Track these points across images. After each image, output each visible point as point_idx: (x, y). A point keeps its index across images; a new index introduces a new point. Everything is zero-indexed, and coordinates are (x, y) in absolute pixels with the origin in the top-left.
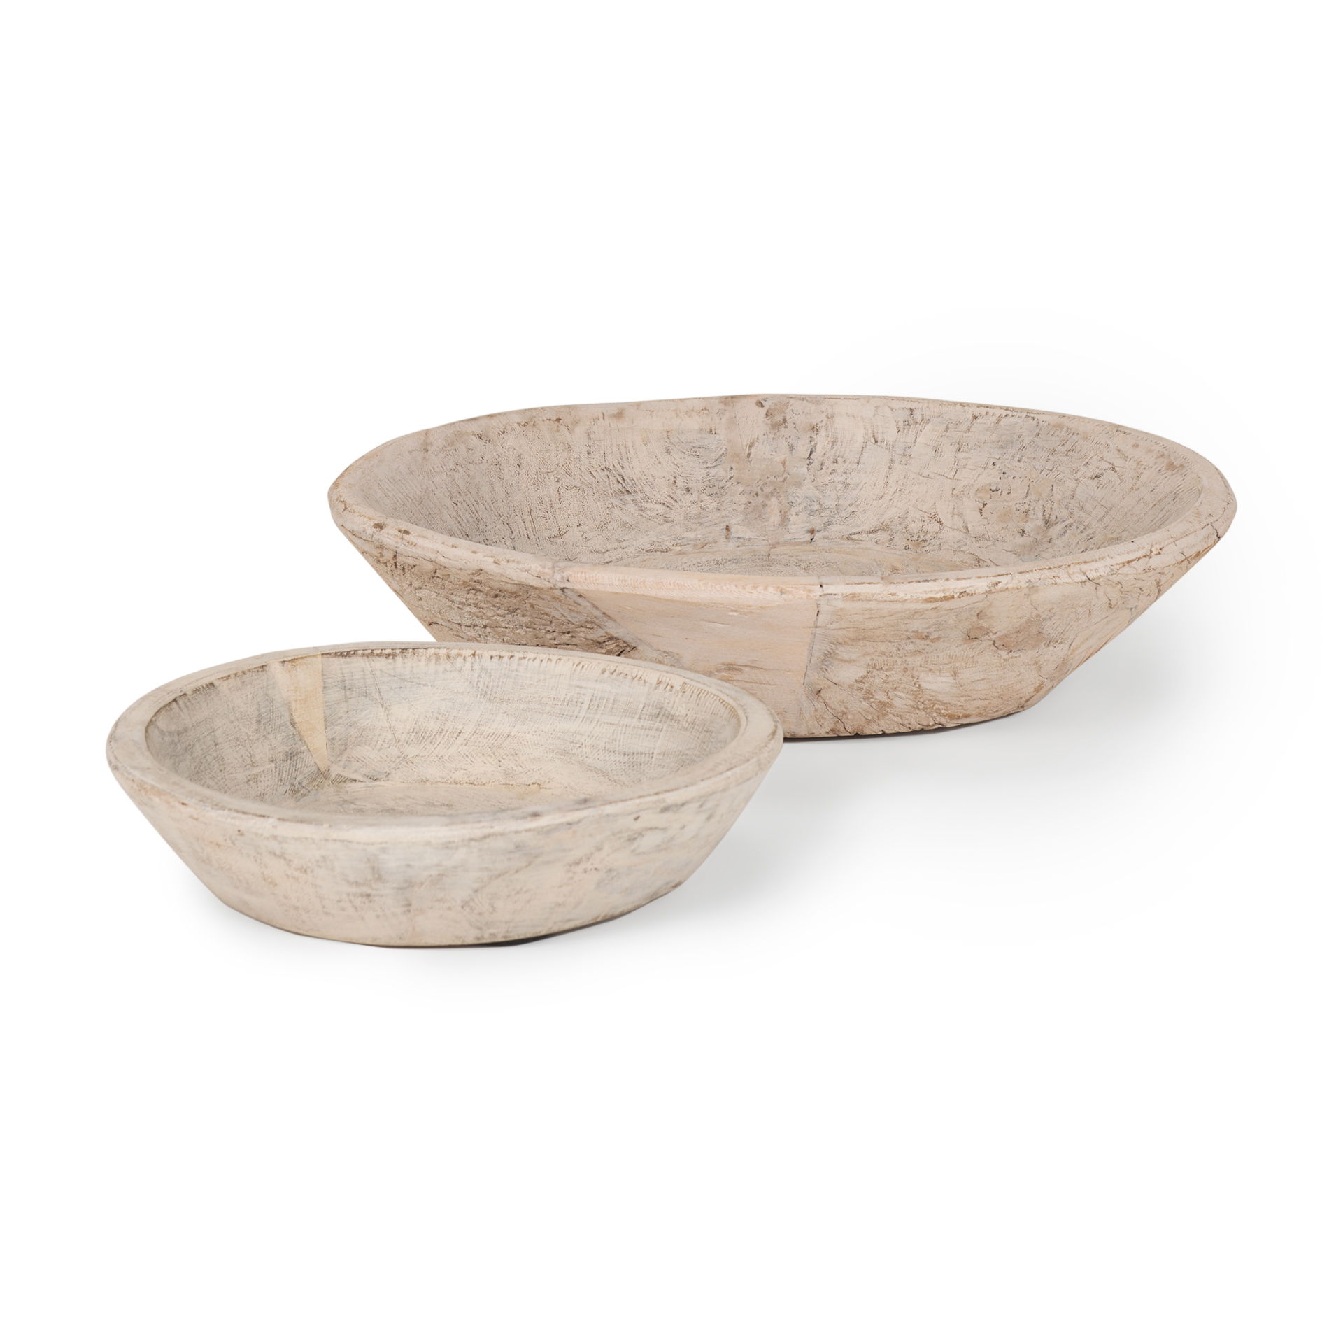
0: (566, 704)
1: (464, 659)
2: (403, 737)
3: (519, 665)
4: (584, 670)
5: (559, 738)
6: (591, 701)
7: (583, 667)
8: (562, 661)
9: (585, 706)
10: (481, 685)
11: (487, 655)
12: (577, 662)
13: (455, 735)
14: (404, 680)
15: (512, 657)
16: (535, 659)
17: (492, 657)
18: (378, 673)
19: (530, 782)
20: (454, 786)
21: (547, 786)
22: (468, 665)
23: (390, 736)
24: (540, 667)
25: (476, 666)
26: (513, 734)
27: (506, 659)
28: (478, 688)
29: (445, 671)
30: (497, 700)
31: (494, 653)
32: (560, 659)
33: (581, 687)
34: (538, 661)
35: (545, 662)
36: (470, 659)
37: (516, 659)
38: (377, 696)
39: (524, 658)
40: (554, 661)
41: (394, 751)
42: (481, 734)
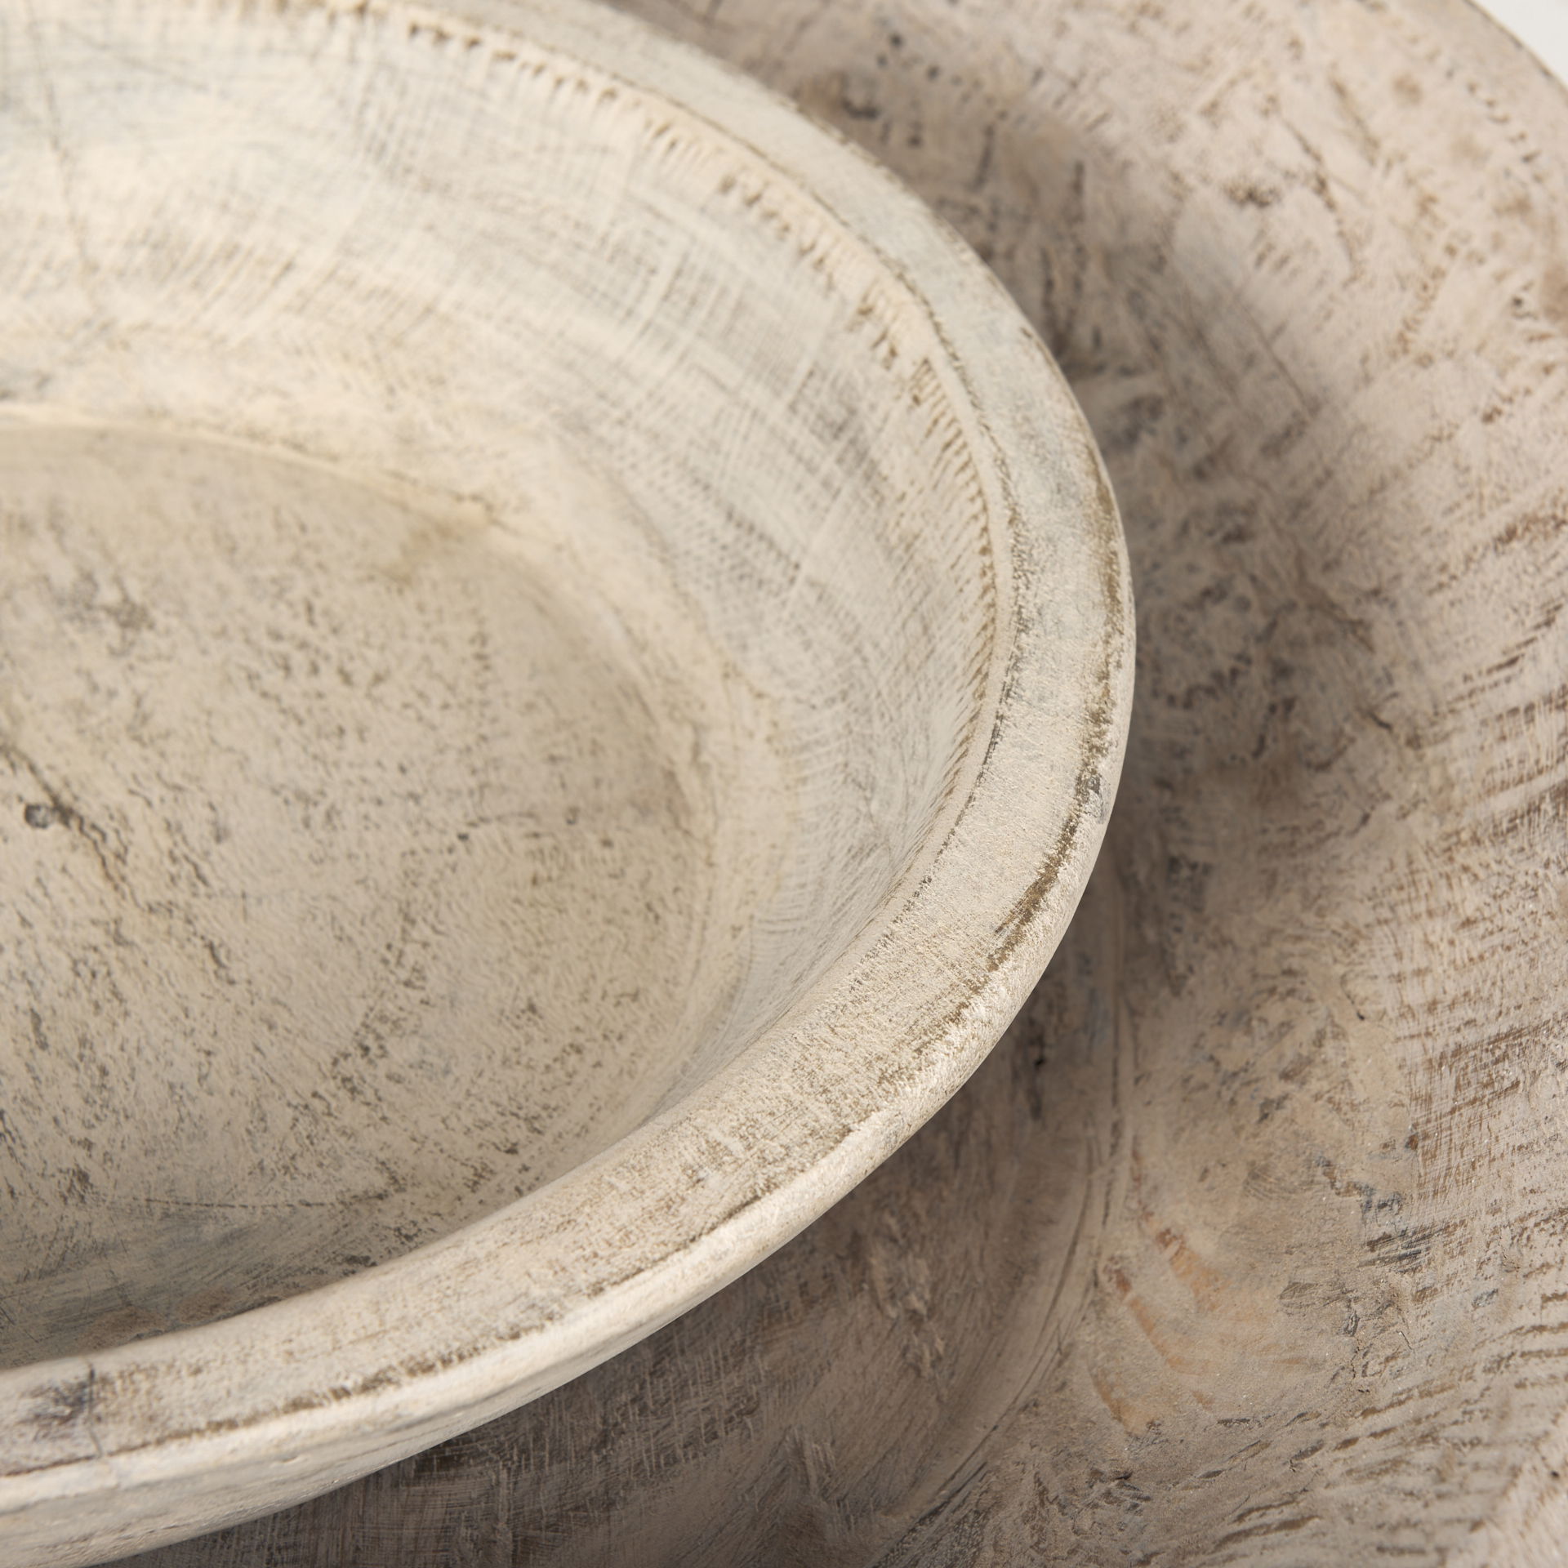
0: (607, 253)
1: (332, 18)
2: (110, 257)
3: (491, 76)
4: (673, 158)
5: (570, 366)
6: (679, 273)
7: (673, 145)
8: (616, 105)
9: (660, 283)
10: (371, 115)
11: (401, 17)
12: (659, 122)
13: (273, 271)
14: (134, 64)
15: (474, 43)
16: (539, 70)
17: (414, 30)
18: (51, 31)
19: (467, 489)
20: (243, 444)
21: (509, 518)
22: (339, 44)
23: (67, 249)
24: (551, 99)
25: (365, 52)
26: (444, 307)
27: (454, 48)
28: (360, 124)
29: (267, 50)
30: (413, 179)
31: (424, 17)
32: (611, 94)
33: (658, 216)
34: (546, 81)
35: (568, 89)
36: (347, 23)
37: (484, 54)
38: (39, 109)
39: (510, 57)
40: (594, 95)
41: (75, 303)
42: (352, 284)
